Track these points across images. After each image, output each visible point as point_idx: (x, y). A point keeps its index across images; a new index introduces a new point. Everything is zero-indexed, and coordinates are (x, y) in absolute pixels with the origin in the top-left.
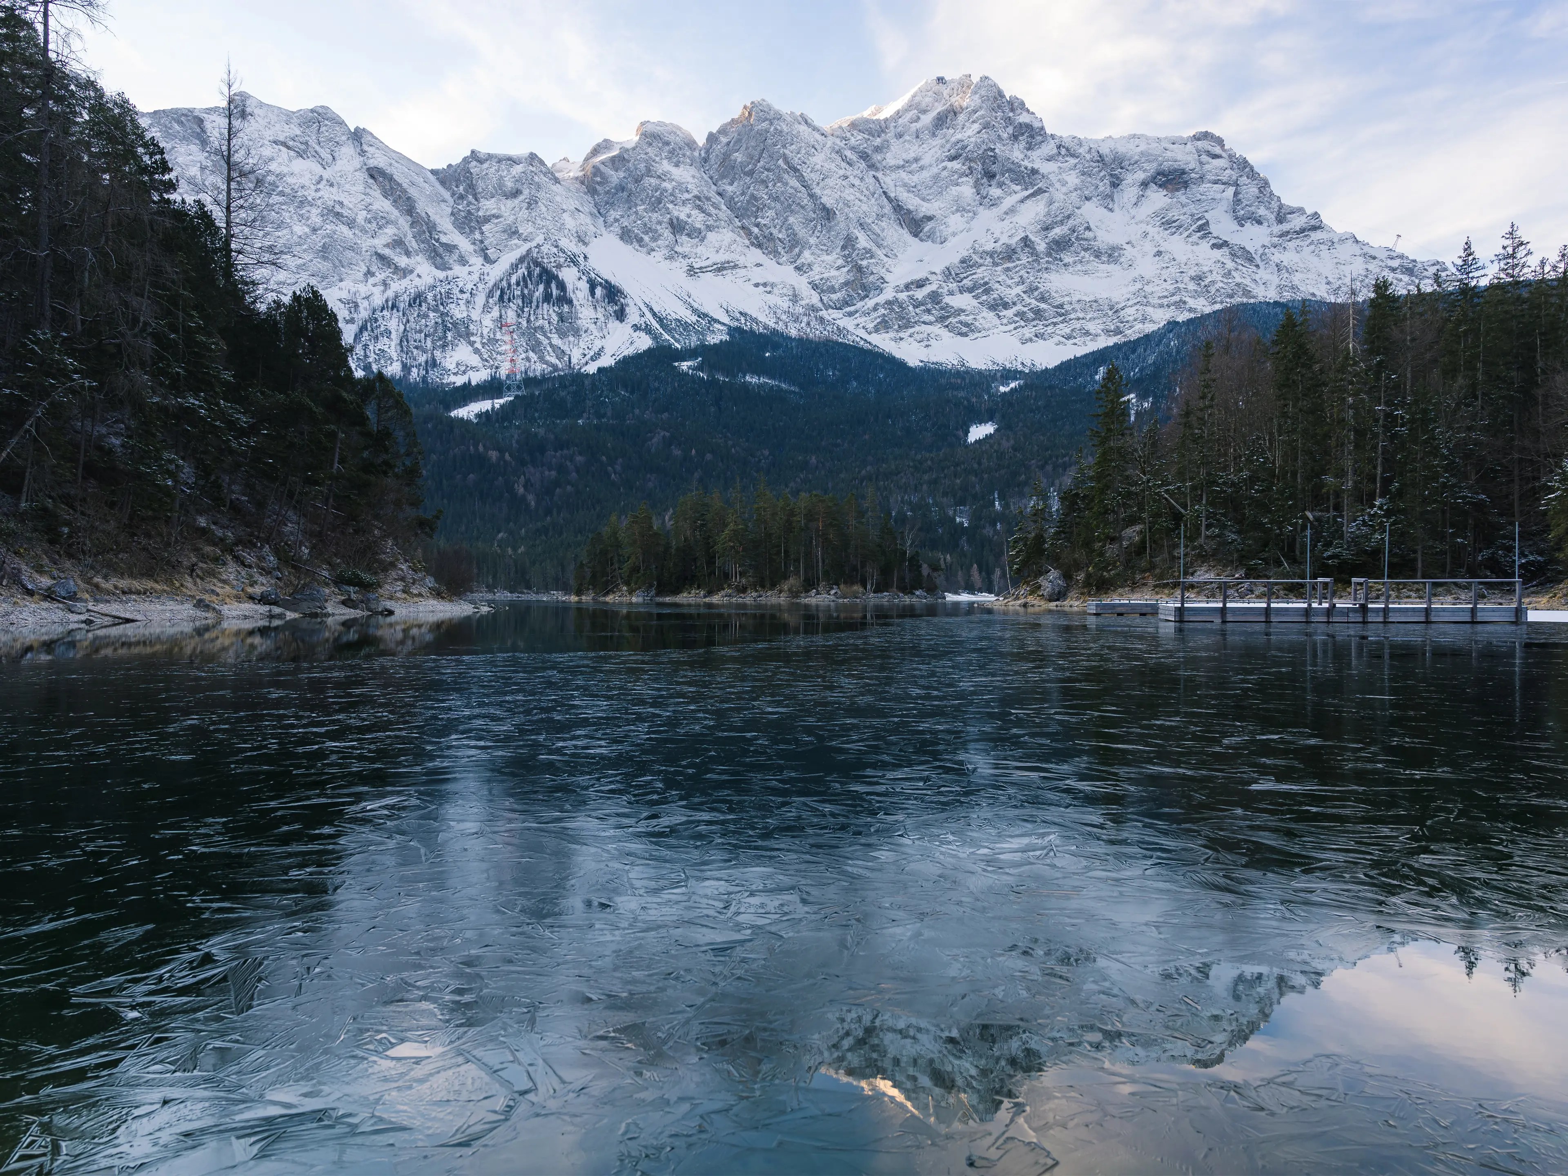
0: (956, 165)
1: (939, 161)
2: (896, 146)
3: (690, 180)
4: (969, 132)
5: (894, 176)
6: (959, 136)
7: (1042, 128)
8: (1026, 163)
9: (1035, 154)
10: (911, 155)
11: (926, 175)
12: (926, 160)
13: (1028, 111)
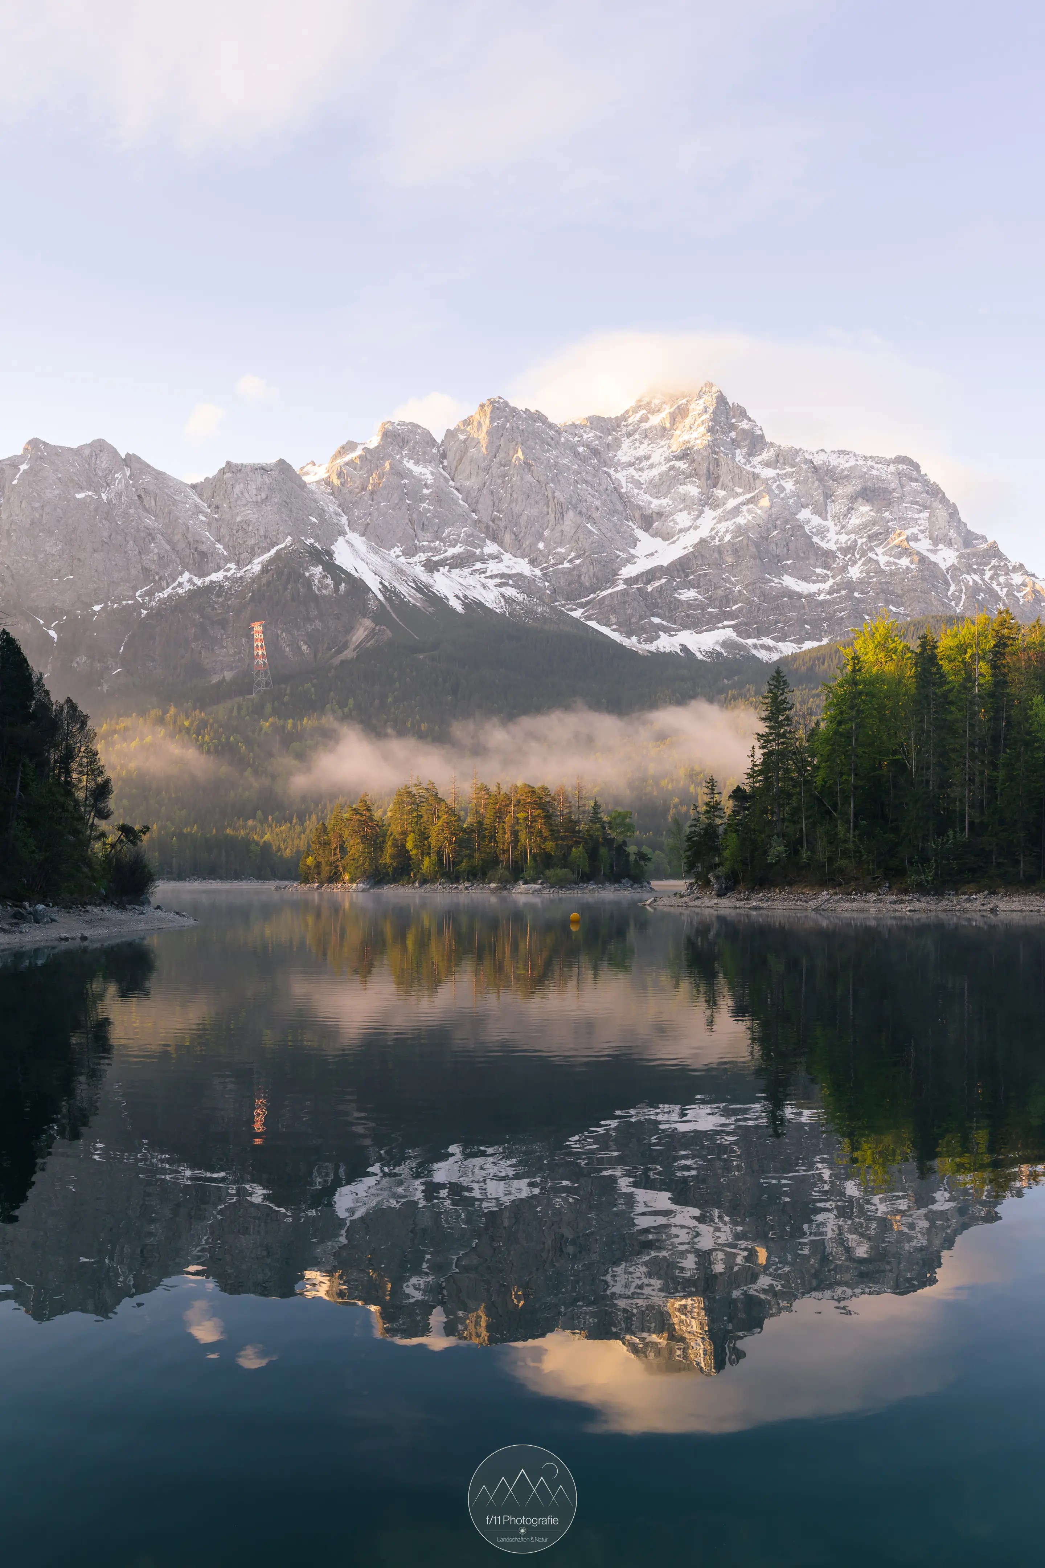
0: (682, 465)
1: (667, 460)
2: (626, 443)
3: (429, 476)
4: (695, 435)
5: (624, 472)
6: (686, 437)
7: (762, 436)
8: (748, 467)
9: (756, 460)
10: (640, 453)
11: (655, 472)
12: (656, 458)
13: (749, 419)
